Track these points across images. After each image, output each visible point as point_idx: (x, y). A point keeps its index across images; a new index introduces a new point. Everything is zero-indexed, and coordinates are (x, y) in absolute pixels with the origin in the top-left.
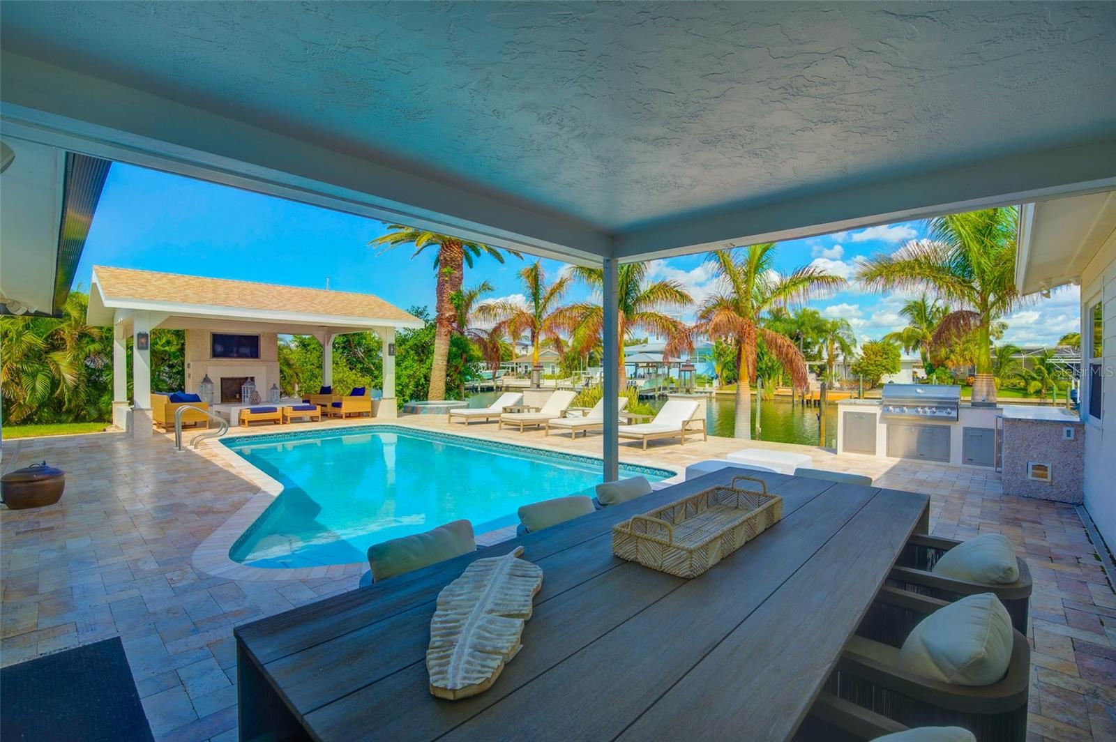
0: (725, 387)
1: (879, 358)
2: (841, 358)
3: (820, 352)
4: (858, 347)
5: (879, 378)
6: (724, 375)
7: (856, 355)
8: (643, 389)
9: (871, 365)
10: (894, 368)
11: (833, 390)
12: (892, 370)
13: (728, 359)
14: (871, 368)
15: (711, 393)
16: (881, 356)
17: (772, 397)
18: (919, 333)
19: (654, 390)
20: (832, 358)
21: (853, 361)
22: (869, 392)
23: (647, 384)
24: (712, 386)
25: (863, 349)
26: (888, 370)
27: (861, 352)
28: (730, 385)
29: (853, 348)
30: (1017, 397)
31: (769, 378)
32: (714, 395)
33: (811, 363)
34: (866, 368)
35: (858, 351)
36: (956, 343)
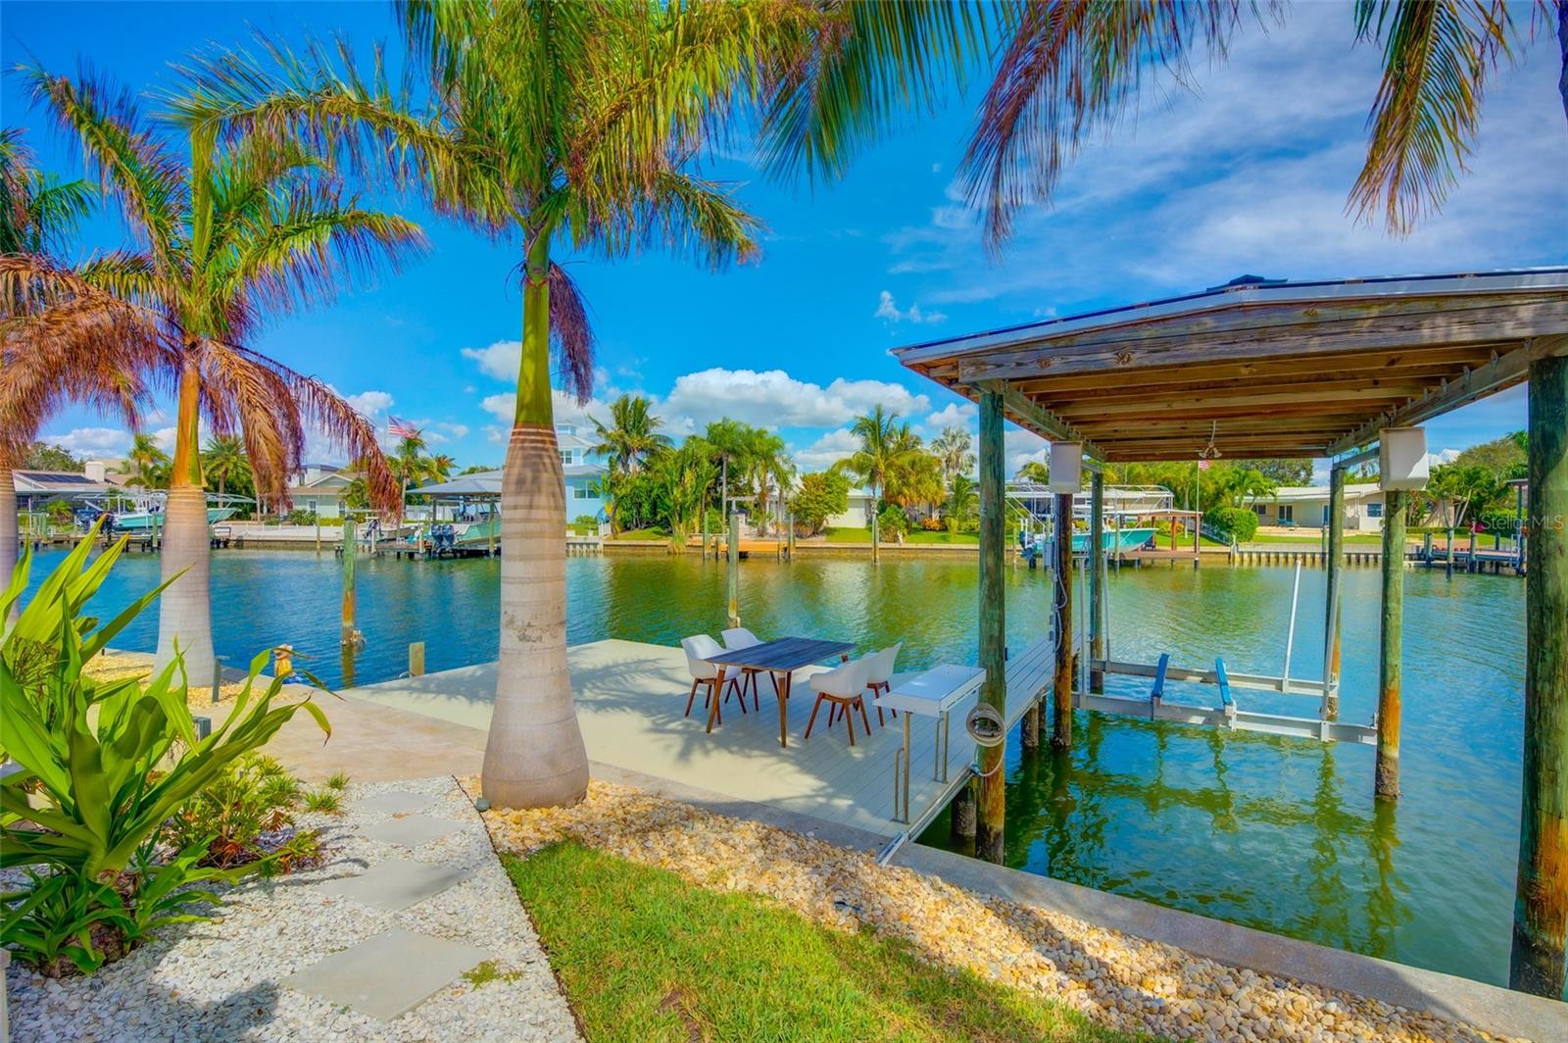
0: (620, 535)
1: (820, 492)
2: (776, 493)
3: (750, 483)
4: (798, 476)
5: (821, 518)
6: (618, 517)
7: (795, 489)
8: (464, 539)
9: (812, 501)
10: (838, 505)
11: (766, 538)
12: (838, 509)
13: (624, 491)
14: (811, 505)
15: (595, 545)
16: (824, 490)
17: (683, 549)
18: (871, 460)
19: (486, 541)
20: (766, 491)
21: (791, 495)
22: (810, 539)
23: (476, 530)
24: (597, 534)
25: (803, 479)
26: (831, 509)
27: (801, 484)
28: (627, 533)
29: (790, 477)
30: (971, 543)
31: (681, 522)
32: (600, 547)
33: (739, 499)
34: (805, 506)
35: (797, 482)
36: (910, 473)
